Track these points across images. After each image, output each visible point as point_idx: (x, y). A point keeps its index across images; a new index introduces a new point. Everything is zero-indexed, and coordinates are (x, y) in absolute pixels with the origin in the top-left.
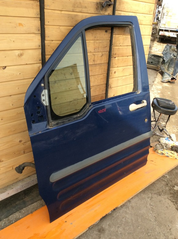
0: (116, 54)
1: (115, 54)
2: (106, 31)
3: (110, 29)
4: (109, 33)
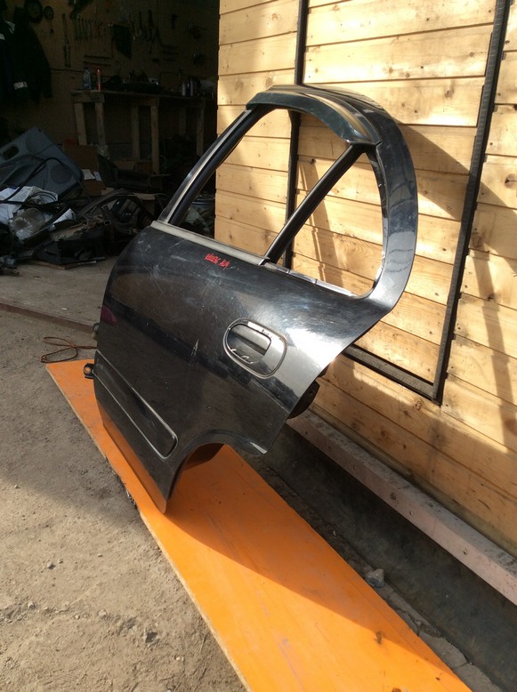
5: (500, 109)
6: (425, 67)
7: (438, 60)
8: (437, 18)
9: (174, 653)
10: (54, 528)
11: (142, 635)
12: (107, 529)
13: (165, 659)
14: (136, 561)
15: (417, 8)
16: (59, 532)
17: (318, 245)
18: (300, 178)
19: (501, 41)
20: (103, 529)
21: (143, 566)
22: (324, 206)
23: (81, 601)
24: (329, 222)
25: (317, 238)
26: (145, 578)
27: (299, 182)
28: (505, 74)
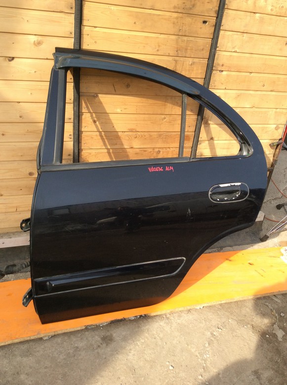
0: (223, 65)
1: (221, 64)
2: (205, 22)
3: (214, 19)
4: (211, 26)
5: (214, 72)
6: (179, 52)
7: (186, 49)
8: (185, 31)
9: (228, 322)
10: (136, 367)
11: (219, 331)
13: (230, 325)
14: (172, 328)
15: (174, 23)
16: (141, 364)
17: (106, 140)
18: (84, 105)
19: (216, 47)
20: (143, 341)
21: (176, 325)
22: (110, 119)
23: (199, 353)
24: (115, 127)
25: (104, 137)
26: (185, 326)
27: (83, 108)
28: (217, 59)
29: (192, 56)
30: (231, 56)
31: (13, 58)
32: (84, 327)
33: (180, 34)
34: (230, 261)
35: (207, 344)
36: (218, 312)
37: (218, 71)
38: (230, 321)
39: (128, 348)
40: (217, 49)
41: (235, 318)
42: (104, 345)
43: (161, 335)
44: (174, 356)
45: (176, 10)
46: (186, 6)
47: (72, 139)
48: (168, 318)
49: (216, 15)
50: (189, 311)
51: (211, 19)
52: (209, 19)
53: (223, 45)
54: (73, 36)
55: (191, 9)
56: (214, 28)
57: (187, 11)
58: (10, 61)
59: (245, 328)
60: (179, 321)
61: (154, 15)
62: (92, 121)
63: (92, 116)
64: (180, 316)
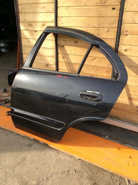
0: (127, 31)
1: (126, 31)
2: (113, 9)
3: (119, 6)
4: (117, 10)
5: (122, 35)
6: (100, 25)
7: (104, 24)
8: (103, 14)
9: (83, 172)
10: (26, 159)
11: (73, 172)
12: (40, 153)
13: (83, 174)
14: (56, 157)
15: (96, 11)
16: (29, 159)
17: (68, 67)
18: (59, 50)
19: (122, 21)
20: (39, 154)
21: (58, 157)
22: (69, 57)
23: (53, 172)
24: (71, 61)
25: (67, 65)
26: (62, 160)
27: (59, 51)
28: (123, 28)
29: (108, 27)
30: (132, 26)
31: (37, 31)
32: (25, 136)
33: (100, 16)
34: (119, 150)
35: (61, 172)
36: (84, 166)
37: (125, 35)
38: (85, 173)
39: (32, 152)
40: (122, 22)
41: (90, 174)
42: (27, 146)
43: (48, 157)
44: (43, 166)
45: (97, 5)
46: (102, 2)
47: (55, 64)
48: (59, 153)
49: (120, 4)
50: (71, 157)
51: (117, 6)
52: (116, 6)
53: (126, 20)
54: (54, 21)
55: (105, 3)
56: (119, 11)
57: (103, 4)
58: (36, 32)
59: (89, 181)
60: (62, 157)
61: (86, 8)
62: (62, 57)
63: (62, 55)
64: (64, 156)
